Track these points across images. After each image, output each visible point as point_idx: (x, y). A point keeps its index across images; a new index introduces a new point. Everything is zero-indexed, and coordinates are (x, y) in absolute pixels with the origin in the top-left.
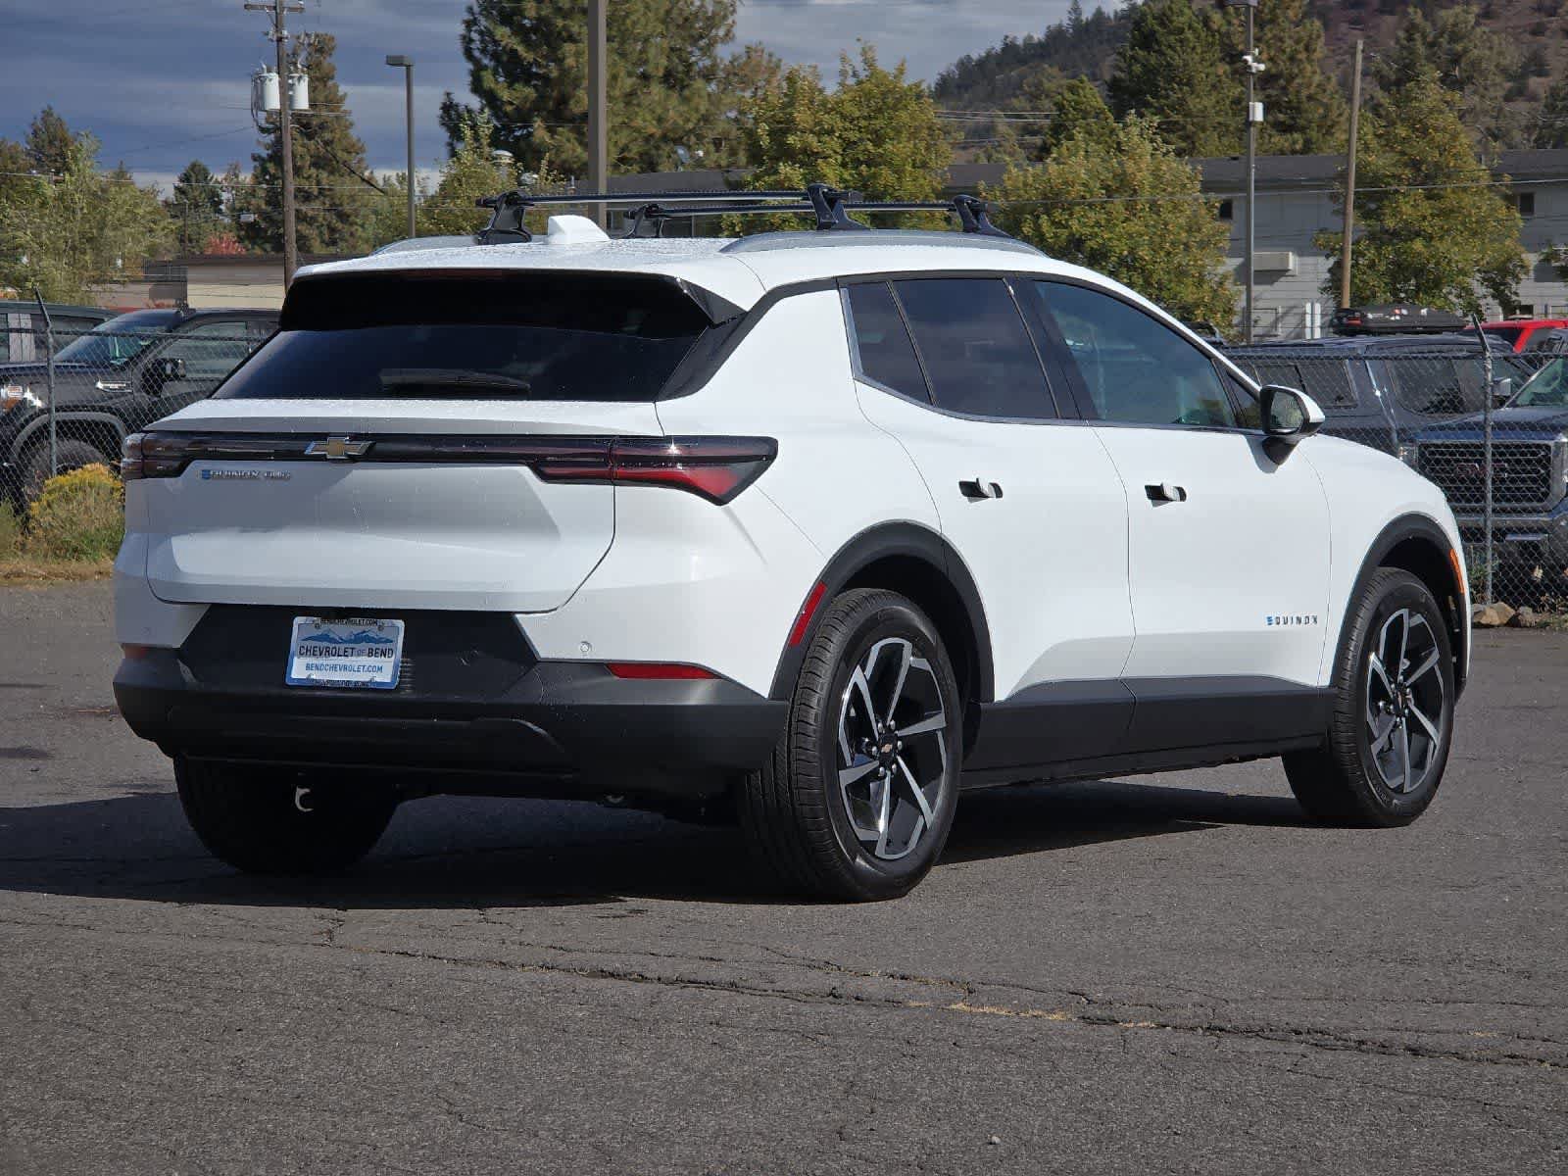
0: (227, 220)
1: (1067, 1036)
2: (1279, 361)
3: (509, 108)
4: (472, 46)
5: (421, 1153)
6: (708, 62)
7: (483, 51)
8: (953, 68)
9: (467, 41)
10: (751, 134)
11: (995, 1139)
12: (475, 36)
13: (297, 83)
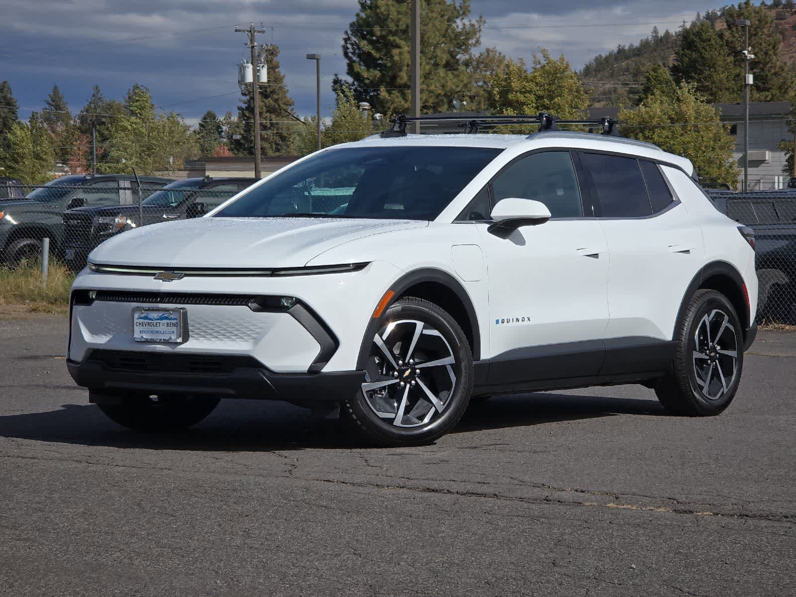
0: (225, 140)
1: (667, 519)
2: (764, 200)
3: (367, 81)
4: (348, 51)
5: (341, 572)
6: (467, 57)
7: (353, 53)
8: (593, 62)
9: (345, 48)
10: (490, 93)
11: (634, 566)
12: (349, 46)
13: (261, 69)
